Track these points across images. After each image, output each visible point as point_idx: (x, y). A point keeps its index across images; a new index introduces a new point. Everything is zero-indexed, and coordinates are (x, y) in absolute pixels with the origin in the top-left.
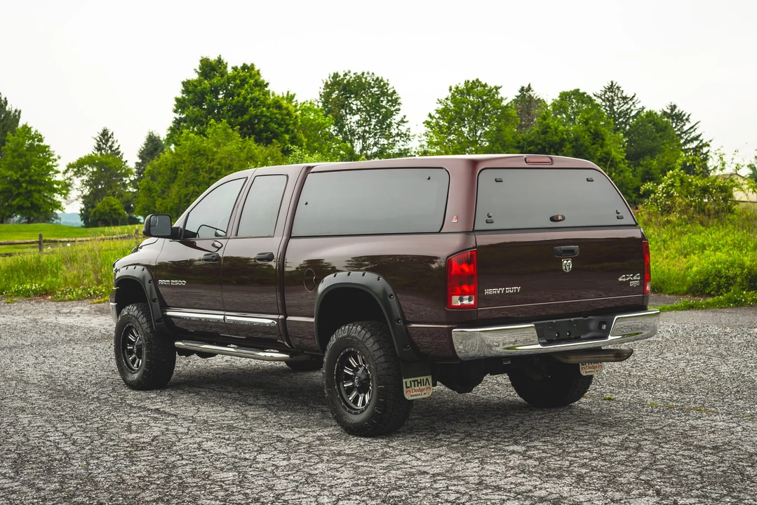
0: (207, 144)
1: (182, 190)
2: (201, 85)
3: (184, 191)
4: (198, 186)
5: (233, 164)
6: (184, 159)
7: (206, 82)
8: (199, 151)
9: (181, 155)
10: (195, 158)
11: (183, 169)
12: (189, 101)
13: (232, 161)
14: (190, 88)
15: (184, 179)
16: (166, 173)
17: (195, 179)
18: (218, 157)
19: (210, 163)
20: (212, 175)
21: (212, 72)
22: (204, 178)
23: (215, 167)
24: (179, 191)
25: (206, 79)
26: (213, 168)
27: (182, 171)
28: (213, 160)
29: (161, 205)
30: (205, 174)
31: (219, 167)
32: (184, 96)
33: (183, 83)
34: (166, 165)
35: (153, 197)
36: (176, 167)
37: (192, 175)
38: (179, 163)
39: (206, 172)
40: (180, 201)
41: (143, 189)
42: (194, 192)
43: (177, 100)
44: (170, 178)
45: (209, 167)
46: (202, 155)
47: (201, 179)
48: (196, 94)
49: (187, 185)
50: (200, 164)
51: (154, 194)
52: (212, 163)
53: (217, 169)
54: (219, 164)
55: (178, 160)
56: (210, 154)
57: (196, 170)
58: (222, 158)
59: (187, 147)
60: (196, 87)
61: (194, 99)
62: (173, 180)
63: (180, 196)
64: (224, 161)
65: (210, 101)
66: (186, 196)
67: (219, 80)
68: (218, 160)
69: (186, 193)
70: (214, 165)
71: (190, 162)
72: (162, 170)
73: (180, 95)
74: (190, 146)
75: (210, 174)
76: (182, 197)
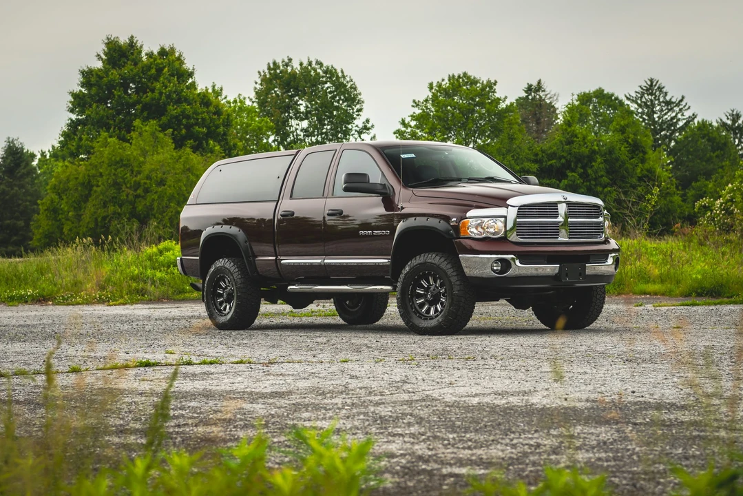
0: (131, 151)
1: (99, 211)
2: (107, 76)
3: (101, 212)
4: (120, 206)
5: (166, 178)
6: (101, 170)
7: (115, 72)
8: (122, 160)
9: (96, 166)
10: (116, 170)
11: (100, 184)
12: (90, 95)
13: (164, 174)
14: (92, 79)
15: (101, 197)
16: (77, 189)
17: (116, 198)
18: (147, 168)
19: (136, 176)
20: (139, 192)
21: (124, 59)
22: (127, 196)
23: (142, 181)
24: (95, 213)
25: (113, 68)
26: (139, 183)
27: (98, 186)
28: (139, 173)
29: (70, 230)
30: (129, 191)
31: (148, 182)
32: (83, 90)
33: (83, 73)
34: (77, 178)
35: (60, 220)
36: (89, 182)
37: (112, 191)
38: (94, 176)
39: (130, 188)
40: (97, 224)
41: (45, 210)
42: (114, 213)
43: (74, 95)
44: (82, 196)
45: (135, 181)
46: (125, 165)
47: (123, 196)
48: (100, 87)
49: (105, 205)
50: (122, 178)
51: (60, 216)
52: (139, 177)
53: (145, 183)
54: (149, 178)
55: (93, 172)
56: (135, 164)
57: (117, 185)
58: (152, 170)
59: (105, 155)
60: (101, 78)
61: (97, 94)
62: (86, 198)
63: (96, 219)
64: (154, 175)
65: (119, 96)
66: (104, 218)
67: (132, 70)
68: (146, 172)
69: (105, 214)
70: (141, 179)
71: (109, 174)
72: (71, 184)
73: (77, 89)
74: (109, 154)
75: (136, 190)
76: (99, 219)
